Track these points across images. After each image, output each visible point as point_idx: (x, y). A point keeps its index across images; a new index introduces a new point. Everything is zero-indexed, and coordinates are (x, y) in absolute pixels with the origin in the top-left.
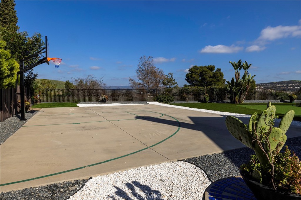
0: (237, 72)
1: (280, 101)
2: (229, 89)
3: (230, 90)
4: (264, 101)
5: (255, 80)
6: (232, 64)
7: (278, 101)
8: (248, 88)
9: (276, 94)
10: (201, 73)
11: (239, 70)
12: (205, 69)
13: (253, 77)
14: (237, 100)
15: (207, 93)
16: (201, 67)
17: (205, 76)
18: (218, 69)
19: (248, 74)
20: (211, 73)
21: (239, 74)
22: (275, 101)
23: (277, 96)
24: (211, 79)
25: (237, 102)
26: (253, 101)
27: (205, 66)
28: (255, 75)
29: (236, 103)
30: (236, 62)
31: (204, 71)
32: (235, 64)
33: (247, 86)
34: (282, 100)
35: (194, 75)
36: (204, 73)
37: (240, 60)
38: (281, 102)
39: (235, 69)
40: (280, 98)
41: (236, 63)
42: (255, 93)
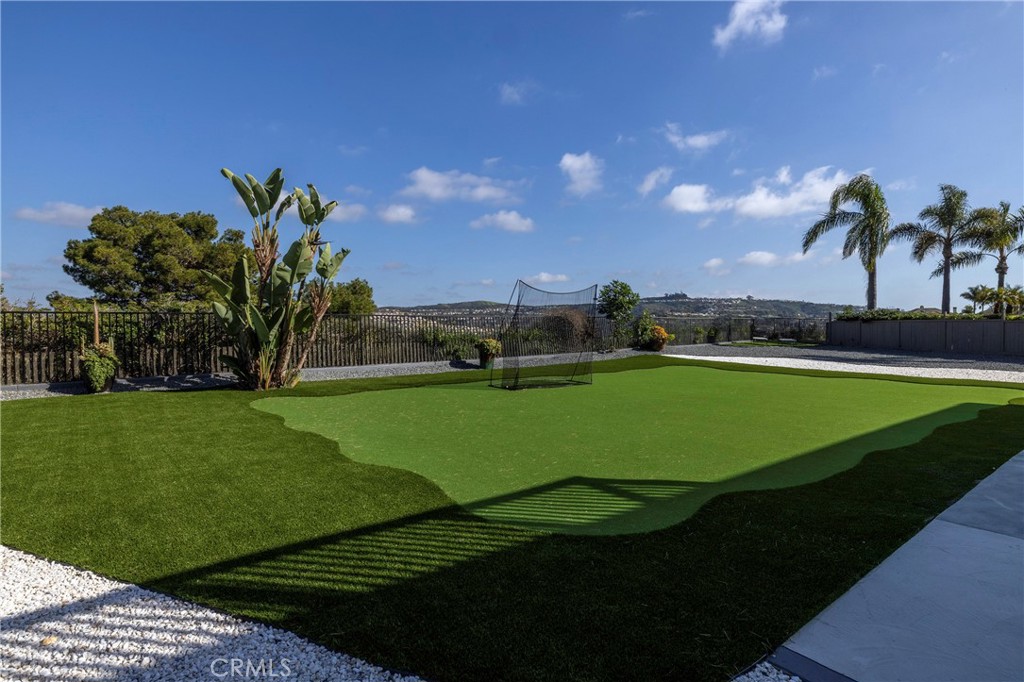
0: (266, 226)
1: (452, 364)
2: (230, 316)
3: (231, 320)
4: (396, 365)
5: (370, 285)
6: (236, 183)
7: (445, 362)
8: (319, 310)
9: (435, 339)
10: (146, 242)
11: (272, 221)
12: (164, 228)
13: (341, 260)
14: (265, 374)
15: (104, 340)
16: (150, 218)
17: (159, 257)
18: (229, 231)
19: (322, 247)
20: (195, 249)
21: (272, 241)
22: (432, 363)
23: (442, 344)
24: (193, 273)
25: (264, 381)
26: (356, 367)
27: (173, 216)
28: (348, 252)
29: (264, 387)
30: (261, 181)
31: (157, 233)
32: (254, 189)
33: (317, 300)
34: (457, 362)
35: (102, 250)
36: (156, 242)
37: (279, 170)
38: (455, 370)
39: (254, 214)
40: (448, 353)
41: (255, 181)
42: (361, 335)
